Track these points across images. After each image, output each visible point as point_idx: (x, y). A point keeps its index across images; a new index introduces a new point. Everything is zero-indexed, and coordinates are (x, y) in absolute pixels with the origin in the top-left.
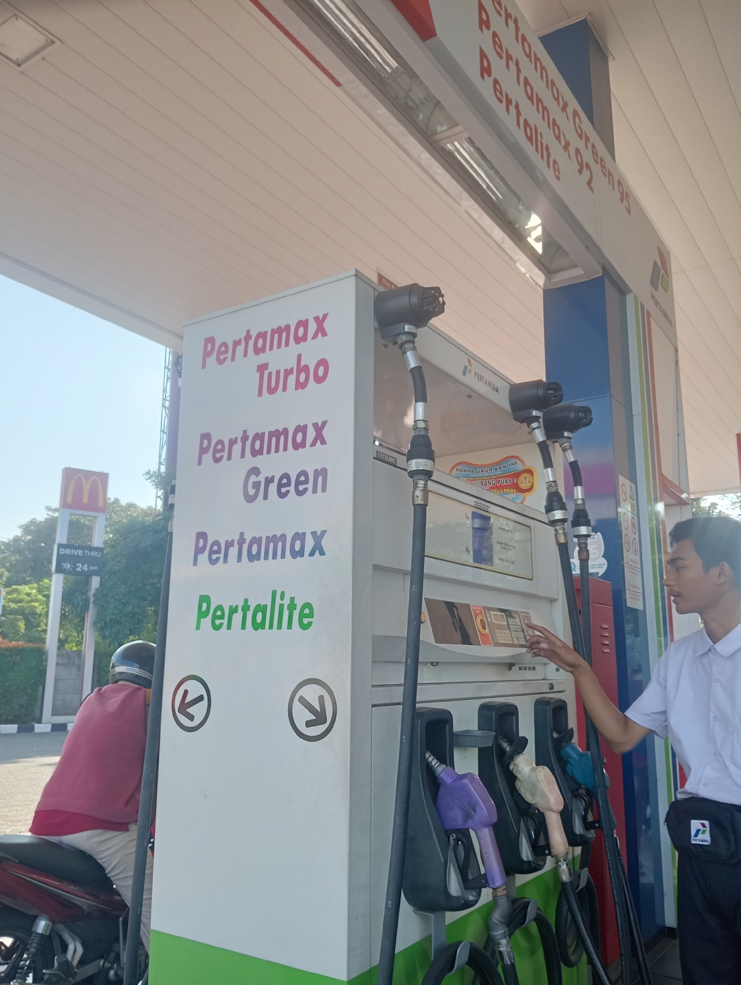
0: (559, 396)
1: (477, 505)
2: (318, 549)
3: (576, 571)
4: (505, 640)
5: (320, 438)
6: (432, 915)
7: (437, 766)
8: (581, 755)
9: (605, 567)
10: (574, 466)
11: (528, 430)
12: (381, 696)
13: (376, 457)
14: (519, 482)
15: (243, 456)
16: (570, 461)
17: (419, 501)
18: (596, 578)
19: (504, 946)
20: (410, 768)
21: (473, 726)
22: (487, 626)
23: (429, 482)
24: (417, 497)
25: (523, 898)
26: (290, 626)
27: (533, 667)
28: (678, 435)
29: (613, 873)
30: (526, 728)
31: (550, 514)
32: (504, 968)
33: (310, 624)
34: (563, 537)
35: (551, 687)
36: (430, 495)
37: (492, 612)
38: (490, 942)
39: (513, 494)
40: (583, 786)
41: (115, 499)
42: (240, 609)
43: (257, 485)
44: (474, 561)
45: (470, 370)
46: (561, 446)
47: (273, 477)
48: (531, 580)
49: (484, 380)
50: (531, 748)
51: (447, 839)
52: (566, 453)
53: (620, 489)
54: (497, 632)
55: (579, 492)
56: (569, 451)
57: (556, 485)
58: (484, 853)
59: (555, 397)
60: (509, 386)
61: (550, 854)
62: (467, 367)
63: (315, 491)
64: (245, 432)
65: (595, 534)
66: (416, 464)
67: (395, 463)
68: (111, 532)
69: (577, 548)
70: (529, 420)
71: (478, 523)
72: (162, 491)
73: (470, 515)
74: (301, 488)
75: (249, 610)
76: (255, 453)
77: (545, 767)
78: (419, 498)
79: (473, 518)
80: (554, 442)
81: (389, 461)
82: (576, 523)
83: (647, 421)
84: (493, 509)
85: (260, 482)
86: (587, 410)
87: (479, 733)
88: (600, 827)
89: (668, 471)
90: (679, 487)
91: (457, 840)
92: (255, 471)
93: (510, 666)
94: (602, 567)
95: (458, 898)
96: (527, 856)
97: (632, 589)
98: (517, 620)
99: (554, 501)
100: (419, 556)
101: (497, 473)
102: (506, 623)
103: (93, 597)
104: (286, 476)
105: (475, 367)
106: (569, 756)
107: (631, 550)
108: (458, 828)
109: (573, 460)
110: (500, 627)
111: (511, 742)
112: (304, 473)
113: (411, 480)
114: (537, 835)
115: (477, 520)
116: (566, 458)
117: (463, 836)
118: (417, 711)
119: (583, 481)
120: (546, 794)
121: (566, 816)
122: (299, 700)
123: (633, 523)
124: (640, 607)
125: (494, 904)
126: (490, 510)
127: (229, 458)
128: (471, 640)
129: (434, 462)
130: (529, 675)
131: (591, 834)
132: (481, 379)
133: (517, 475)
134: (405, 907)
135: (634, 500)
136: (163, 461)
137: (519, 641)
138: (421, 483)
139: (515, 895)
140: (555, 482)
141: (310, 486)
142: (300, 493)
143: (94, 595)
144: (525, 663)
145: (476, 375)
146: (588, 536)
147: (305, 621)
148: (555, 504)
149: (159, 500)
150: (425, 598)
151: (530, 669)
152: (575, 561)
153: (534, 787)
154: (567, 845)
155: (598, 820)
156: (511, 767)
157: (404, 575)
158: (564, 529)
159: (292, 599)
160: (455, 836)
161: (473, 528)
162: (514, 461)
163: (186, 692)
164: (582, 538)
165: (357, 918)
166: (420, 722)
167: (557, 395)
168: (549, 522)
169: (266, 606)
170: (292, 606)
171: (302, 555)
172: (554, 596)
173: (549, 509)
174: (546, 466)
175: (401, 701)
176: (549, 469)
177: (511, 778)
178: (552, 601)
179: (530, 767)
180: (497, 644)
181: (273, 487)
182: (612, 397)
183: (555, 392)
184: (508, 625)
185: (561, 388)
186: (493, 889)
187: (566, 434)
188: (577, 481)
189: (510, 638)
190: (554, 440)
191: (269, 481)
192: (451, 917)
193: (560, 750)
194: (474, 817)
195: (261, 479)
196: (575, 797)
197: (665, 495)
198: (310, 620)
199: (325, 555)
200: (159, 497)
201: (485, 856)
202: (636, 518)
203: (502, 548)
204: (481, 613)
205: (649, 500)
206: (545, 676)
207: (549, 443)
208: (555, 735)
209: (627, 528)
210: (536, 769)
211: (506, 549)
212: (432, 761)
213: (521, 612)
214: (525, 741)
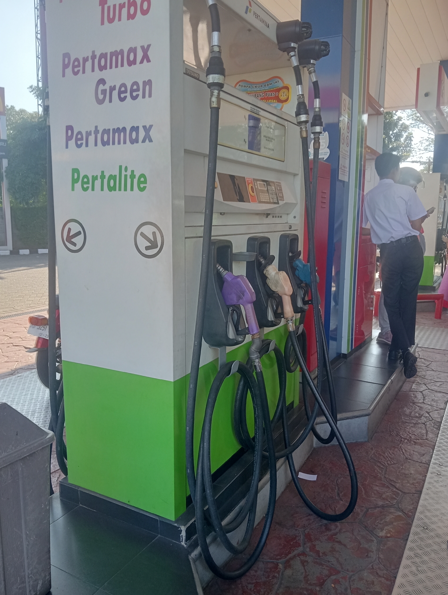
0: (309, 32)
1: (252, 110)
2: (148, 138)
3: (311, 157)
4: (265, 199)
5: (146, 58)
6: (219, 348)
7: (223, 272)
8: (304, 266)
9: (328, 154)
10: (316, 84)
11: (288, 57)
12: (190, 233)
13: (185, 72)
14: (279, 95)
15: (93, 70)
16: (313, 81)
17: (215, 105)
18: (322, 161)
19: (257, 362)
20: (207, 272)
21: (244, 250)
22: (255, 191)
23: (221, 92)
24: (213, 102)
25: (268, 339)
26: (132, 189)
27: (280, 216)
28: (382, 67)
29: (317, 327)
30: (274, 250)
31: (298, 117)
32: (256, 373)
33: (145, 187)
34: (305, 133)
35: (290, 227)
36: (222, 102)
37: (258, 182)
38: (250, 361)
39: (275, 104)
40: (304, 282)
41: (11, 106)
42: (99, 177)
43: (104, 92)
44: (249, 148)
45: (251, 10)
46: (308, 70)
47: (115, 86)
48: (284, 162)
49: (260, 18)
50: (276, 262)
51: (228, 310)
52: (311, 75)
53: (342, 102)
54: (261, 195)
55: (317, 103)
56: (313, 74)
57: (303, 97)
58: (248, 317)
59: (307, 33)
60: (277, 24)
61: (283, 317)
62: (249, 7)
63: (144, 97)
64: (93, 52)
65: (324, 133)
66: (213, 78)
67: (198, 77)
68: (11, 129)
69: (313, 141)
70: (288, 50)
71: (252, 123)
72: (41, 100)
73: (247, 117)
74: (135, 94)
75: (105, 178)
76: (101, 68)
77: (284, 272)
78: (215, 103)
79: (249, 119)
80: (304, 67)
81: (194, 75)
82: (314, 125)
83: (364, 56)
84: (262, 113)
85: (106, 90)
86: (326, 44)
87: (247, 253)
88: (312, 304)
89: (373, 92)
90: (378, 103)
91: (233, 310)
92: (102, 81)
93: (268, 215)
94: (326, 154)
95: (233, 339)
96: (271, 318)
97: (343, 168)
98: (273, 187)
99: (302, 108)
100: (214, 143)
101: (265, 88)
102: (266, 189)
103: (5, 173)
104: (123, 85)
105: (254, 8)
106: (297, 266)
107: (345, 144)
108: (234, 304)
109: (315, 80)
110: (262, 191)
111: (265, 258)
112: (136, 83)
113: (209, 90)
114: (277, 308)
115: (251, 121)
116: (310, 78)
117: (237, 309)
118: (212, 241)
119: (320, 96)
120: (283, 286)
121: (293, 298)
122: (141, 234)
123: (348, 126)
124: (346, 180)
125: (252, 342)
126: (260, 114)
127: (84, 72)
128: (244, 200)
129: (225, 77)
130: (277, 220)
131: (306, 307)
132: (257, 17)
133: (279, 90)
134: (205, 345)
135: (350, 110)
136: (40, 79)
137: (273, 200)
138: (216, 92)
139: (263, 338)
140: (303, 95)
141: (140, 93)
142: (134, 98)
143: (5, 172)
144: (276, 214)
145: (254, 14)
146: (320, 133)
147: (142, 186)
148: (302, 110)
149: (39, 106)
150: (217, 173)
151: (278, 217)
152: (311, 150)
153: (277, 283)
154: (293, 313)
155: (311, 300)
156: (265, 272)
157: (204, 157)
158: (306, 128)
159: (133, 172)
160: (232, 308)
161: (249, 127)
162: (277, 80)
163: (70, 229)
164: (316, 134)
165: (178, 351)
166: (213, 247)
167: (308, 32)
168: (297, 123)
169: (116, 176)
170: (133, 176)
171: (137, 142)
172: (297, 173)
173: (298, 114)
174: (298, 84)
175: (202, 235)
176: (300, 86)
177: (264, 278)
178: (295, 175)
179: (276, 272)
180: (260, 202)
181: (115, 93)
182: (343, 37)
183: (307, 30)
184: (268, 190)
185: (311, 26)
186: (252, 335)
187: (312, 61)
188: (317, 96)
189: (268, 198)
190: (304, 66)
191: (112, 89)
192: (229, 349)
193: (292, 262)
194: (243, 298)
195: (107, 87)
196: (299, 288)
197: (369, 108)
198: (145, 185)
199: (152, 142)
200: (40, 105)
201: (248, 318)
202: (350, 122)
203: (267, 140)
204: (251, 183)
205: (359, 112)
206: (287, 221)
207: (301, 67)
208: (290, 254)
209: (344, 129)
210: (279, 273)
211: (269, 141)
212: (220, 269)
213: (276, 182)
214: (273, 258)
